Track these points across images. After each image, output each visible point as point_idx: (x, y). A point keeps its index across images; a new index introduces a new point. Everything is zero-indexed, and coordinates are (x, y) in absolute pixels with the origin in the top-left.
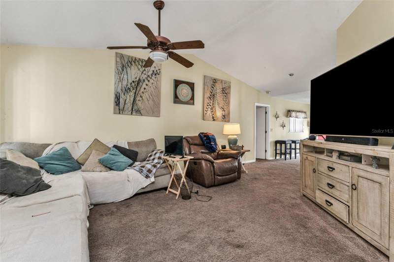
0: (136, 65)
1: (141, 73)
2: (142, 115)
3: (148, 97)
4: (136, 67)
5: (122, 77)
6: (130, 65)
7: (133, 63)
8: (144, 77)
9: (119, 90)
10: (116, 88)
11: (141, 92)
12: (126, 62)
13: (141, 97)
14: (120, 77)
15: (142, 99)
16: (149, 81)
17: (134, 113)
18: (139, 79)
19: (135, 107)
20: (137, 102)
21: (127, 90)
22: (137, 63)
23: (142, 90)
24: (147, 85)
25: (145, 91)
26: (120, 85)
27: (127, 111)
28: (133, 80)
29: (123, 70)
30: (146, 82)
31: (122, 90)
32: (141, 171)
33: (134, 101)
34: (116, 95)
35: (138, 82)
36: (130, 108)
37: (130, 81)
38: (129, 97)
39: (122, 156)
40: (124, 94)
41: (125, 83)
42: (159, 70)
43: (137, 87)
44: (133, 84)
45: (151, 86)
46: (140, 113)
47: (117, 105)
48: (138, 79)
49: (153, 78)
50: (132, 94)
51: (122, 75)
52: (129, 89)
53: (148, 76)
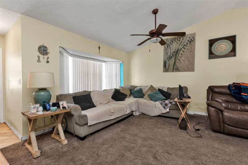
0: (176, 41)
1: (179, 45)
2: (179, 71)
3: (184, 59)
4: (176, 43)
5: (167, 51)
6: (172, 43)
7: (174, 41)
8: (181, 47)
9: (166, 59)
10: (164, 58)
11: (179, 57)
12: (169, 42)
13: (179, 60)
14: (166, 52)
15: (180, 61)
16: (185, 48)
17: (174, 71)
18: (178, 49)
19: (175, 67)
20: (177, 64)
21: (170, 58)
22: (176, 40)
23: (180, 55)
24: (183, 51)
25: (182, 55)
26: (166, 56)
27: (170, 70)
28: (173, 51)
29: (168, 47)
30: (183, 50)
31: (167, 58)
32: (161, 104)
33: (174, 64)
34: (164, 62)
35: (177, 52)
36: (172, 68)
37: (172, 52)
38: (172, 62)
39: (160, 94)
40: (169, 61)
41: (169, 54)
42: (193, 38)
43: (176, 55)
44: (174, 54)
45: (186, 51)
46: (179, 70)
47: (165, 67)
48: (176, 50)
49: (188, 45)
50: (173, 59)
51: (168, 50)
52: (171, 57)
53: (184, 45)
